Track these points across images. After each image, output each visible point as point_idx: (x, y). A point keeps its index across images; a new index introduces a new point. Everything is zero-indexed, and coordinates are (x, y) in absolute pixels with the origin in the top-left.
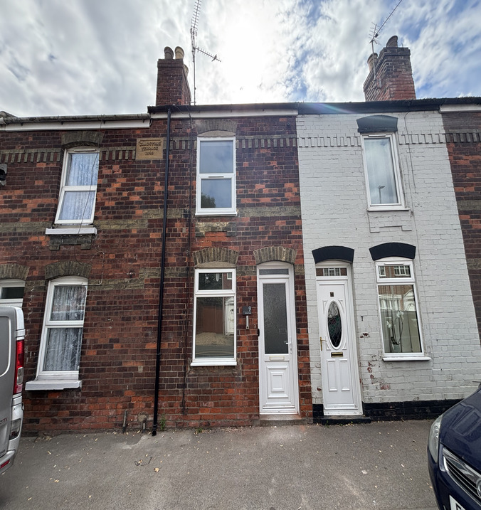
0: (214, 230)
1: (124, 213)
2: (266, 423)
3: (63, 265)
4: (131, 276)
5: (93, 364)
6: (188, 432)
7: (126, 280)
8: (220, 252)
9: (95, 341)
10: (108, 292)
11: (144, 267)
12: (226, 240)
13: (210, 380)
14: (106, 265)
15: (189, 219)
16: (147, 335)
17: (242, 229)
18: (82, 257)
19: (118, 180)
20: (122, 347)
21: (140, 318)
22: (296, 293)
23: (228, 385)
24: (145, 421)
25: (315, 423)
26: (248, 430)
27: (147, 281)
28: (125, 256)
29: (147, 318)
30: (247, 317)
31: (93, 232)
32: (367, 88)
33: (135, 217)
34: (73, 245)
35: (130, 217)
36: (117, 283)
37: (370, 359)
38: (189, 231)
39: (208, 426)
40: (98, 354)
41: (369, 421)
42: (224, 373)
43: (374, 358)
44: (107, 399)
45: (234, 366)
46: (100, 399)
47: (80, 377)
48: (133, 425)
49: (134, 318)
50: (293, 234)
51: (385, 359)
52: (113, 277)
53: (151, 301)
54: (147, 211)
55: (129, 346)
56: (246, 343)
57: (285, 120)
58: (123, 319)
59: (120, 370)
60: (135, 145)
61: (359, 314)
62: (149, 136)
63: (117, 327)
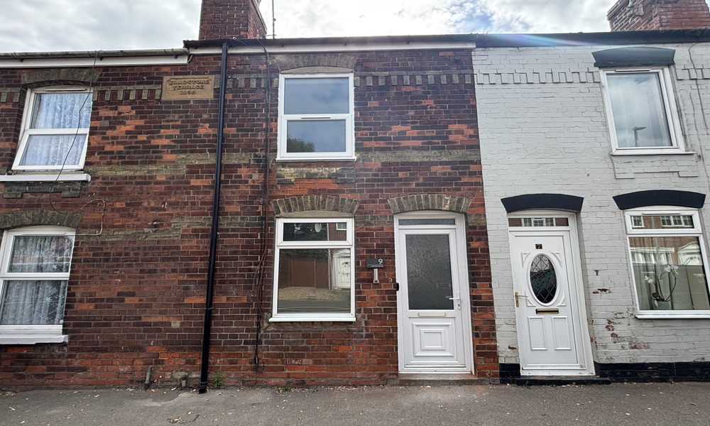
0: (310, 177)
1: (140, 158)
2: (411, 383)
3: (30, 215)
4: (156, 226)
5: (88, 318)
6: (264, 390)
7: (146, 230)
8: (325, 200)
9: (91, 294)
10: (113, 243)
11: (181, 216)
12: (336, 187)
13: (305, 336)
14: (109, 215)
15: (265, 164)
16: (187, 288)
17: (368, 175)
18: (64, 206)
19: (128, 122)
20: (141, 300)
21: (174, 271)
22: (468, 245)
23: (340, 342)
24: (185, 378)
25: (503, 382)
26: (378, 390)
27: (184, 231)
28: (145, 204)
29: (187, 271)
30: (376, 270)
31: (85, 179)
32: (615, 15)
33: (164, 162)
34: (48, 192)
35: (152, 163)
36: (130, 233)
37: (611, 316)
38: (265, 177)
39: (302, 384)
40: (96, 307)
41: (608, 383)
42: (332, 329)
43: (619, 316)
44: (115, 354)
45: (351, 323)
46: (100, 355)
47: (64, 332)
48: (163, 382)
49: (163, 271)
50: (465, 180)
51: (639, 317)
52: (122, 227)
53: (193, 253)
54: (184, 156)
55: (155, 300)
56: (372, 298)
57: (449, 54)
58: (142, 271)
59: (137, 325)
60: (161, 83)
61: (590, 268)
62: (188, 74)
63: (132, 280)
